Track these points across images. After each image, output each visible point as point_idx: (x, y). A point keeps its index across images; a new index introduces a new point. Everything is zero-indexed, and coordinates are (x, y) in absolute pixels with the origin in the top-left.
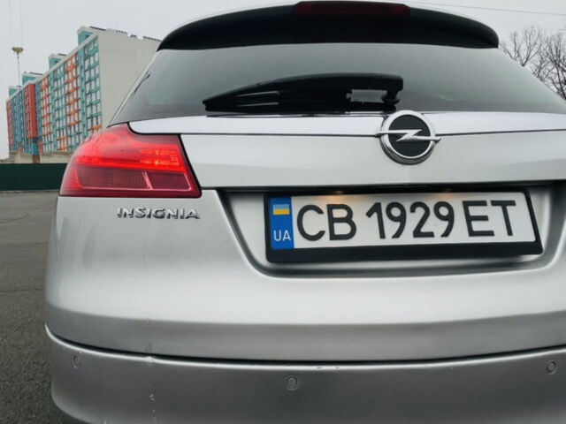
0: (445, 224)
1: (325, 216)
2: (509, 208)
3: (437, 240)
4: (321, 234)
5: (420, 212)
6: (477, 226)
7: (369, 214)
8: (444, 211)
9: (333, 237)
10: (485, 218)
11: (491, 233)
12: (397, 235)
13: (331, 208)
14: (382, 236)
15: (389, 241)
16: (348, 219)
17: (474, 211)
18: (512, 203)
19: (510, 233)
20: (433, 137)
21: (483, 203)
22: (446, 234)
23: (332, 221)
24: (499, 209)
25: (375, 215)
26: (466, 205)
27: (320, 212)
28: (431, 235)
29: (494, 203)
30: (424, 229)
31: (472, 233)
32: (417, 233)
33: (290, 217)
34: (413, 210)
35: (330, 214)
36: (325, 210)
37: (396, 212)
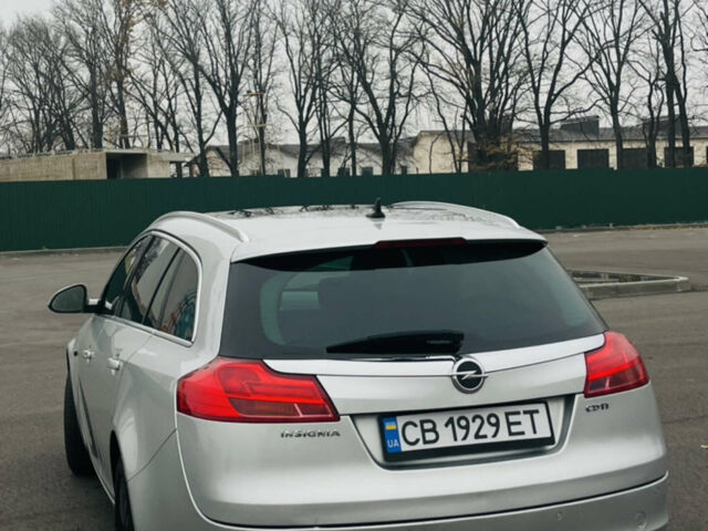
0: (494, 429)
1: (419, 428)
2: (535, 415)
3: (490, 440)
4: (418, 441)
5: (478, 421)
6: (514, 429)
7: (447, 425)
8: (493, 420)
9: (425, 442)
10: (519, 423)
11: (523, 433)
12: (465, 438)
13: (422, 422)
14: (456, 439)
15: (460, 443)
16: (434, 430)
17: (512, 419)
18: (537, 412)
19: (535, 432)
20: (483, 375)
21: (518, 413)
22: (495, 436)
23: (424, 431)
24: (528, 416)
25: (450, 426)
26: (507, 414)
27: (415, 425)
28: (485, 437)
29: (525, 412)
30: (481, 434)
31: (511, 434)
32: (477, 436)
33: (397, 430)
34: (474, 421)
35: (422, 427)
36: (418, 424)
37: (463, 423)
